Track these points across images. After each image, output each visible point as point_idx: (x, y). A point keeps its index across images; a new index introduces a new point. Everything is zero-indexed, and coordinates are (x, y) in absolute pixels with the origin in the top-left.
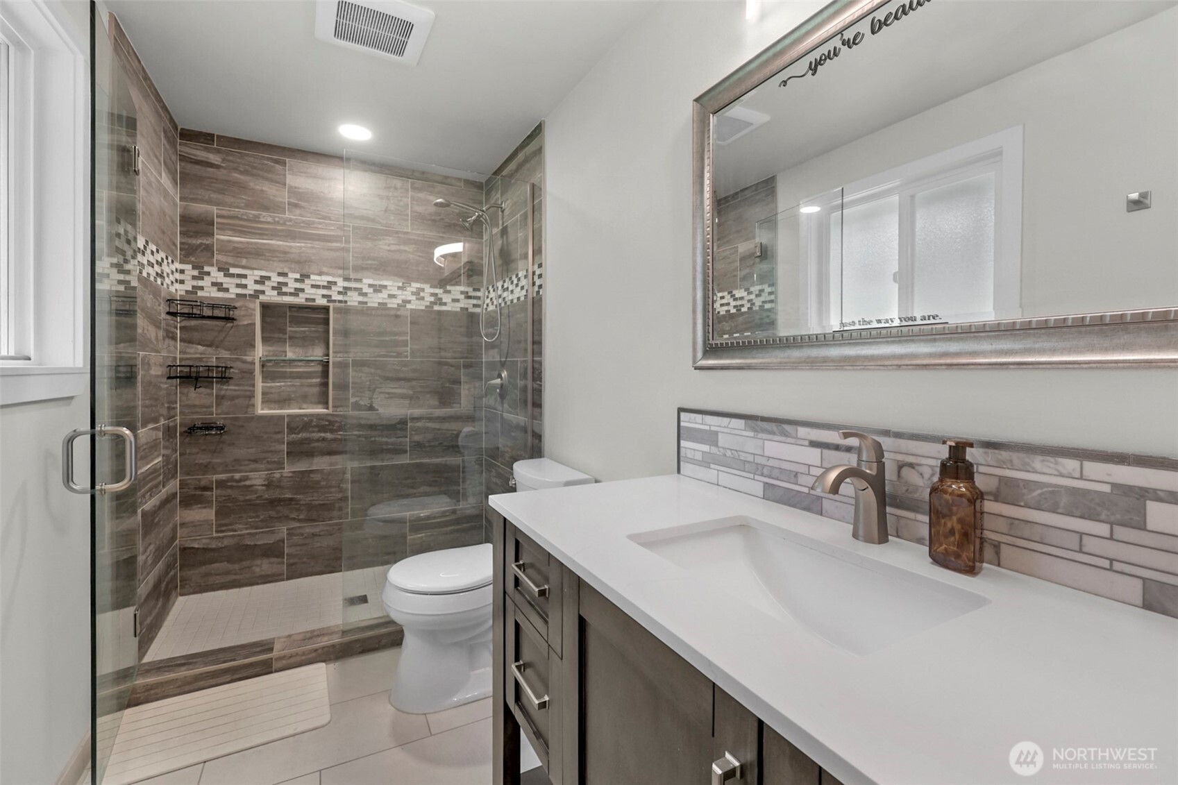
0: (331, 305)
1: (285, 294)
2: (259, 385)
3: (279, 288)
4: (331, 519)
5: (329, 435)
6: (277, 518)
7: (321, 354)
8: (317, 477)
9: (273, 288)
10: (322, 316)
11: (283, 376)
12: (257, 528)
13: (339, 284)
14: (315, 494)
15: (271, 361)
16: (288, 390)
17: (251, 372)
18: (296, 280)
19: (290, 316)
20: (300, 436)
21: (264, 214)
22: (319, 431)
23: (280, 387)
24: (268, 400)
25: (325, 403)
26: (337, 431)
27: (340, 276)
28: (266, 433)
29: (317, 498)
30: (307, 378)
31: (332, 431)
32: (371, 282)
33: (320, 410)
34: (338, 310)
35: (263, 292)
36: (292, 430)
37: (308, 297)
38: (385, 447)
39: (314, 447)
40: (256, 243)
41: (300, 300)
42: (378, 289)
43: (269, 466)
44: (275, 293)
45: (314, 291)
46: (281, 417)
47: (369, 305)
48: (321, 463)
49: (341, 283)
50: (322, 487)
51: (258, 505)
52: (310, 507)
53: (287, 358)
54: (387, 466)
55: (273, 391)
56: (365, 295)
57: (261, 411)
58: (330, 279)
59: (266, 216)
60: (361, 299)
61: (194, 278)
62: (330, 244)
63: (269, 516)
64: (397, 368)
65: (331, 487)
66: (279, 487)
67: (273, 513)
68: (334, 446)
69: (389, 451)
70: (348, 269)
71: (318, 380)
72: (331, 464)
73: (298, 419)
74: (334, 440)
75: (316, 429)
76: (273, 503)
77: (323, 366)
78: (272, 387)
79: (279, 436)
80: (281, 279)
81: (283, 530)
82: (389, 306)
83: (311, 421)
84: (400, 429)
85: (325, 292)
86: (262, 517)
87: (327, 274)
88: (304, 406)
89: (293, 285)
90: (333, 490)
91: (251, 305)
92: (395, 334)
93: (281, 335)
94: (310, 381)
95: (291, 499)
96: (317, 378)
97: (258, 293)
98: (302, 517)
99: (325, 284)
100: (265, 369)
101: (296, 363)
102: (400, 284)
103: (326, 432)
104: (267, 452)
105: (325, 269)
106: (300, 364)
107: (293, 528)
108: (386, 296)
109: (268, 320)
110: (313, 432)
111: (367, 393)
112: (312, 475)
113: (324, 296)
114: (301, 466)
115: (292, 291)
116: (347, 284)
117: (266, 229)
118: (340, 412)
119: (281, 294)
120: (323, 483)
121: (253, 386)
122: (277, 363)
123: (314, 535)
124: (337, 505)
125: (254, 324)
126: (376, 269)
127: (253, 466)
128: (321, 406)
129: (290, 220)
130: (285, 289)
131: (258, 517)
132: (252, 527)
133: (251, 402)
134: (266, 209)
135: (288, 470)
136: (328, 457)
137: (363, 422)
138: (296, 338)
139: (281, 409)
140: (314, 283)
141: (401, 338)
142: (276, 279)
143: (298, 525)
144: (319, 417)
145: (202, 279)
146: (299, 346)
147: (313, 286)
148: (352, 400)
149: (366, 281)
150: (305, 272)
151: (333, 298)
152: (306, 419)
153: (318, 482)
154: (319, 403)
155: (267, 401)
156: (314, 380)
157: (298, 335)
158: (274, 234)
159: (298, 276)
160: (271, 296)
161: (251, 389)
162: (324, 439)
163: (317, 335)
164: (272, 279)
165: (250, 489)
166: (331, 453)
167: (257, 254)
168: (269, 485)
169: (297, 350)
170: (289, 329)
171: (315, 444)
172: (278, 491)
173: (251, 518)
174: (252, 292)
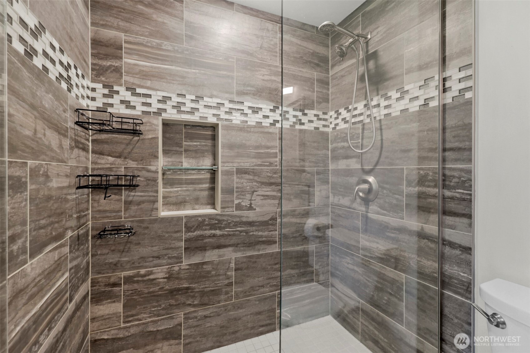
0: (220, 123)
1: (184, 112)
2: (161, 190)
3: (178, 107)
4: (219, 302)
5: (218, 232)
6: (176, 305)
7: (209, 164)
8: (208, 268)
9: (174, 107)
10: (210, 133)
11: (180, 182)
12: (158, 316)
13: (226, 105)
14: (207, 282)
15: (169, 170)
16: (184, 194)
17: (155, 180)
18: (192, 101)
19: (185, 132)
20: (195, 234)
21: (165, 43)
22: (211, 229)
23: (178, 191)
25: (213, 204)
26: (224, 228)
27: (226, 99)
28: (167, 232)
29: (207, 285)
30: (198, 184)
31: (220, 229)
32: (251, 105)
33: (208, 211)
34: (227, 128)
35: (165, 110)
36: (189, 229)
37: (202, 115)
38: (260, 239)
39: (206, 243)
40: (159, 68)
41: (195, 118)
42: (256, 111)
43: (170, 261)
44: (175, 111)
45: (206, 110)
46: (179, 218)
47: (249, 123)
48: (212, 256)
49: (228, 105)
50: (212, 276)
51: (160, 295)
52: (203, 293)
53: (184, 167)
54: (262, 255)
55: (172, 195)
56: (246, 114)
57: (164, 213)
58: (219, 101)
59: (167, 45)
60: (243, 118)
61: (105, 96)
62: (219, 72)
63: (170, 305)
64: (269, 175)
65: (219, 275)
66: (177, 278)
67: (173, 302)
68: (222, 241)
69: (263, 242)
70: (232, 93)
71: (207, 185)
72: (220, 256)
73: (193, 219)
74: (222, 236)
75: (207, 228)
76: (173, 292)
77: (211, 173)
78: (171, 192)
79: (178, 234)
80: (180, 100)
81: (180, 316)
82: (263, 124)
83: (204, 220)
84: (272, 225)
85: (215, 112)
86: (163, 306)
87: (217, 97)
88: (197, 207)
89: (189, 105)
90: (221, 277)
91: (155, 122)
92: (268, 148)
93: (178, 149)
94: (201, 186)
95: (187, 288)
96: (205, 183)
97: (159, 112)
98: (196, 302)
99: (215, 105)
100: (165, 177)
101: (190, 172)
102: (272, 108)
103: (215, 229)
104: (168, 249)
105: (215, 93)
106: (193, 172)
107: (188, 313)
108: (262, 117)
109: (168, 135)
110: (206, 230)
111: (248, 196)
112: (205, 267)
113: (214, 115)
114: (196, 259)
115: (189, 110)
116: (231, 106)
117: (167, 56)
118: (228, 211)
119: (180, 112)
120: (213, 273)
121: (157, 192)
122: (175, 171)
123: (206, 317)
124: (224, 290)
125: (158, 138)
126: (254, 95)
127: (156, 262)
128: (209, 207)
129: (187, 50)
130: (183, 109)
131: (160, 306)
132: (155, 316)
133: (155, 206)
134: (167, 38)
135: (185, 263)
136: (217, 250)
137: (244, 220)
138: (190, 151)
139: (178, 210)
140: (206, 104)
141: (272, 151)
142: (176, 99)
143: (193, 309)
144: (210, 217)
145: (112, 97)
146: (193, 158)
147: (206, 106)
148: (236, 202)
149: (247, 104)
150: (199, 94)
151: (222, 117)
152: (200, 219)
153: (209, 272)
154: (208, 204)
155: (167, 204)
156: (204, 186)
157: (191, 148)
158: (173, 61)
159: (194, 98)
160: (171, 114)
161: (155, 194)
162: (214, 236)
163: (207, 148)
164: (173, 99)
165: (155, 282)
166: (219, 247)
167: (158, 76)
168: (170, 277)
169: (191, 161)
170: (184, 143)
171: (207, 240)
172: (177, 282)
173: (154, 307)
174: (155, 110)
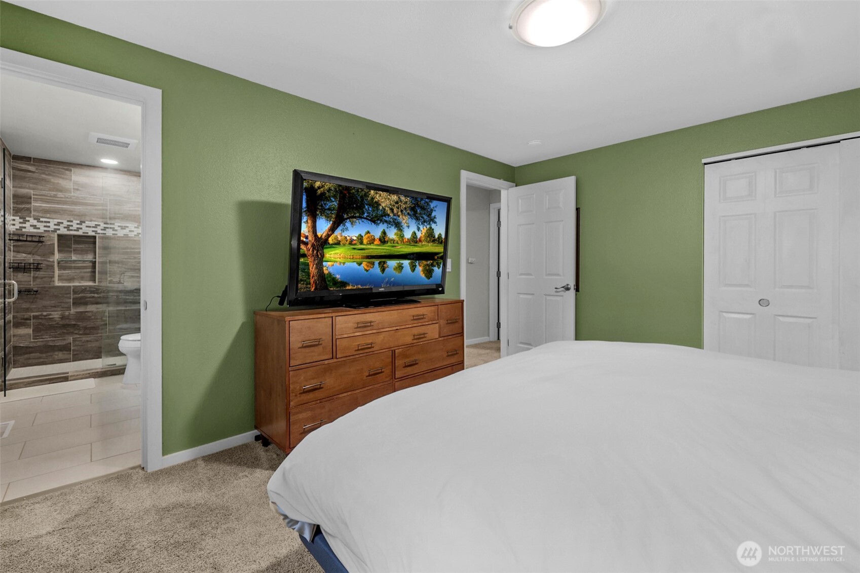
0: (97, 235)
1: (72, 230)
2: (57, 272)
3: (68, 227)
4: (97, 334)
5: (96, 295)
6: (67, 333)
7: (91, 258)
8: (90, 314)
9: (65, 228)
10: (92, 240)
11: (70, 268)
12: (55, 338)
13: (101, 226)
14: (89, 322)
15: (63, 261)
16: (73, 274)
17: (53, 266)
18: (78, 224)
19: (74, 240)
20: (80, 295)
21: (59, 193)
22: (91, 293)
23: (68, 273)
24: (61, 278)
25: (94, 281)
26: (100, 293)
27: (102, 222)
28: (61, 294)
29: (89, 324)
30: (84, 269)
31: (97, 293)
32: (120, 224)
33: (91, 284)
34: (102, 238)
35: (59, 229)
36: (75, 292)
37: (84, 231)
38: (128, 301)
39: (87, 301)
40: (55, 207)
41: (80, 233)
42: (123, 228)
43: (62, 309)
44: (66, 229)
45: (88, 228)
46: (70, 287)
47: (118, 235)
48: (91, 308)
49: (103, 225)
50: (92, 319)
51: (57, 327)
52: (85, 328)
53: (73, 259)
54: (129, 309)
55: (64, 275)
56: (116, 230)
57: (57, 283)
58: (97, 223)
59: (60, 195)
60: (114, 232)
61: (21, 223)
62: (96, 207)
63: (63, 332)
64: (134, 264)
65: (97, 319)
66: (68, 319)
67: (65, 331)
68: (99, 300)
69: (130, 303)
70: (107, 218)
71: (90, 270)
72: (97, 308)
73: (78, 288)
74: (99, 297)
75: (89, 292)
76: (65, 326)
77: (93, 263)
78: (63, 273)
79: (68, 295)
80: (69, 223)
81: (70, 339)
82: (129, 236)
83: (86, 289)
84: (136, 293)
85: (94, 229)
86: (58, 333)
87: (95, 221)
88: (82, 282)
89: (75, 226)
90: (98, 320)
91: (52, 235)
92: (133, 249)
93: (68, 249)
94: (85, 270)
95: (75, 325)
96: (89, 269)
97: (55, 230)
98: (80, 333)
99: (94, 225)
100: (60, 265)
101: (77, 262)
102: (136, 226)
103: (94, 294)
104: (61, 302)
105: (94, 219)
106: (79, 262)
107: (76, 338)
108: (128, 231)
109: (61, 242)
110: (87, 293)
111: (118, 276)
112: (86, 313)
113: (93, 231)
114: (81, 309)
115: (76, 229)
116: (106, 226)
117: (61, 201)
118: (103, 284)
119: (69, 230)
120: (93, 317)
121: (54, 272)
122: (66, 262)
123: (88, 341)
124: (100, 327)
125: (54, 244)
126: (122, 219)
127: (53, 309)
128: (91, 282)
129: (74, 196)
130: (71, 228)
131: (57, 332)
132: (53, 337)
133: (53, 280)
134: (61, 191)
135: (73, 311)
136: (95, 305)
137: (115, 289)
138: (77, 250)
139: (69, 283)
140: (87, 225)
141: (136, 251)
142: (66, 223)
143: (79, 336)
144: (90, 287)
145: (25, 223)
146: (79, 254)
147: (87, 227)
148: (109, 279)
149: (117, 224)
150: (83, 220)
151: (98, 232)
152: (83, 288)
153: (90, 317)
154: (91, 280)
155: (61, 280)
156: (88, 270)
157: (78, 249)
158: (65, 203)
159: (79, 222)
160: (63, 231)
161: (53, 273)
162: (93, 297)
163: (90, 249)
164: (64, 223)
165: (52, 319)
166: (97, 303)
167: (56, 212)
168: (63, 318)
169: (78, 256)
170: (73, 246)
171: (87, 300)
172: (67, 321)
173: (53, 333)
174: (53, 229)
